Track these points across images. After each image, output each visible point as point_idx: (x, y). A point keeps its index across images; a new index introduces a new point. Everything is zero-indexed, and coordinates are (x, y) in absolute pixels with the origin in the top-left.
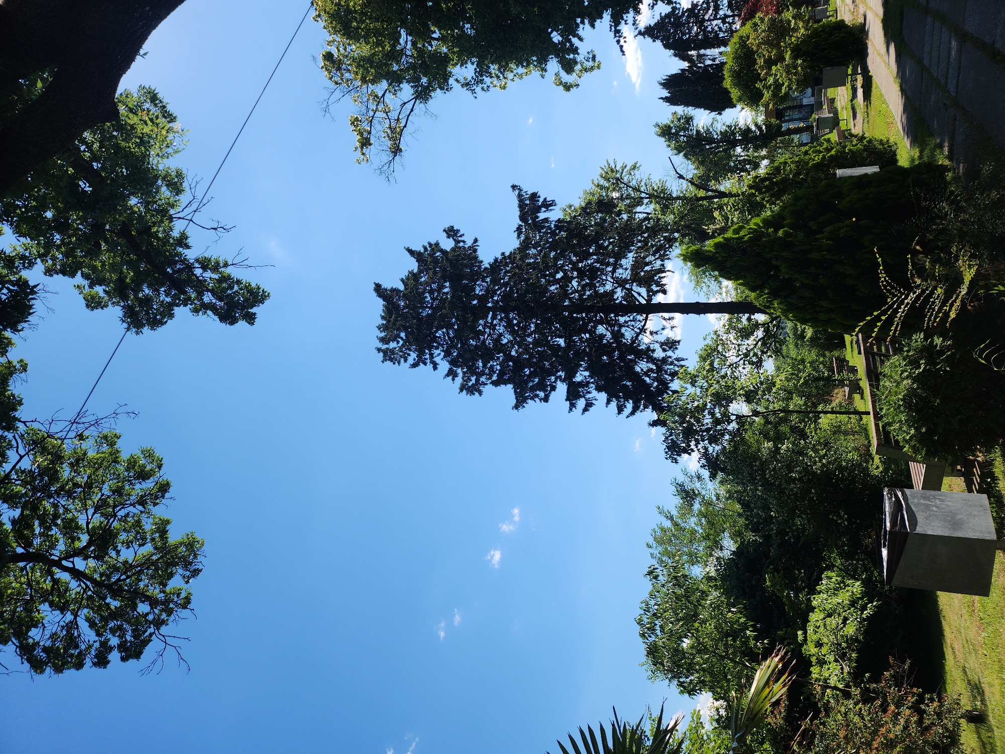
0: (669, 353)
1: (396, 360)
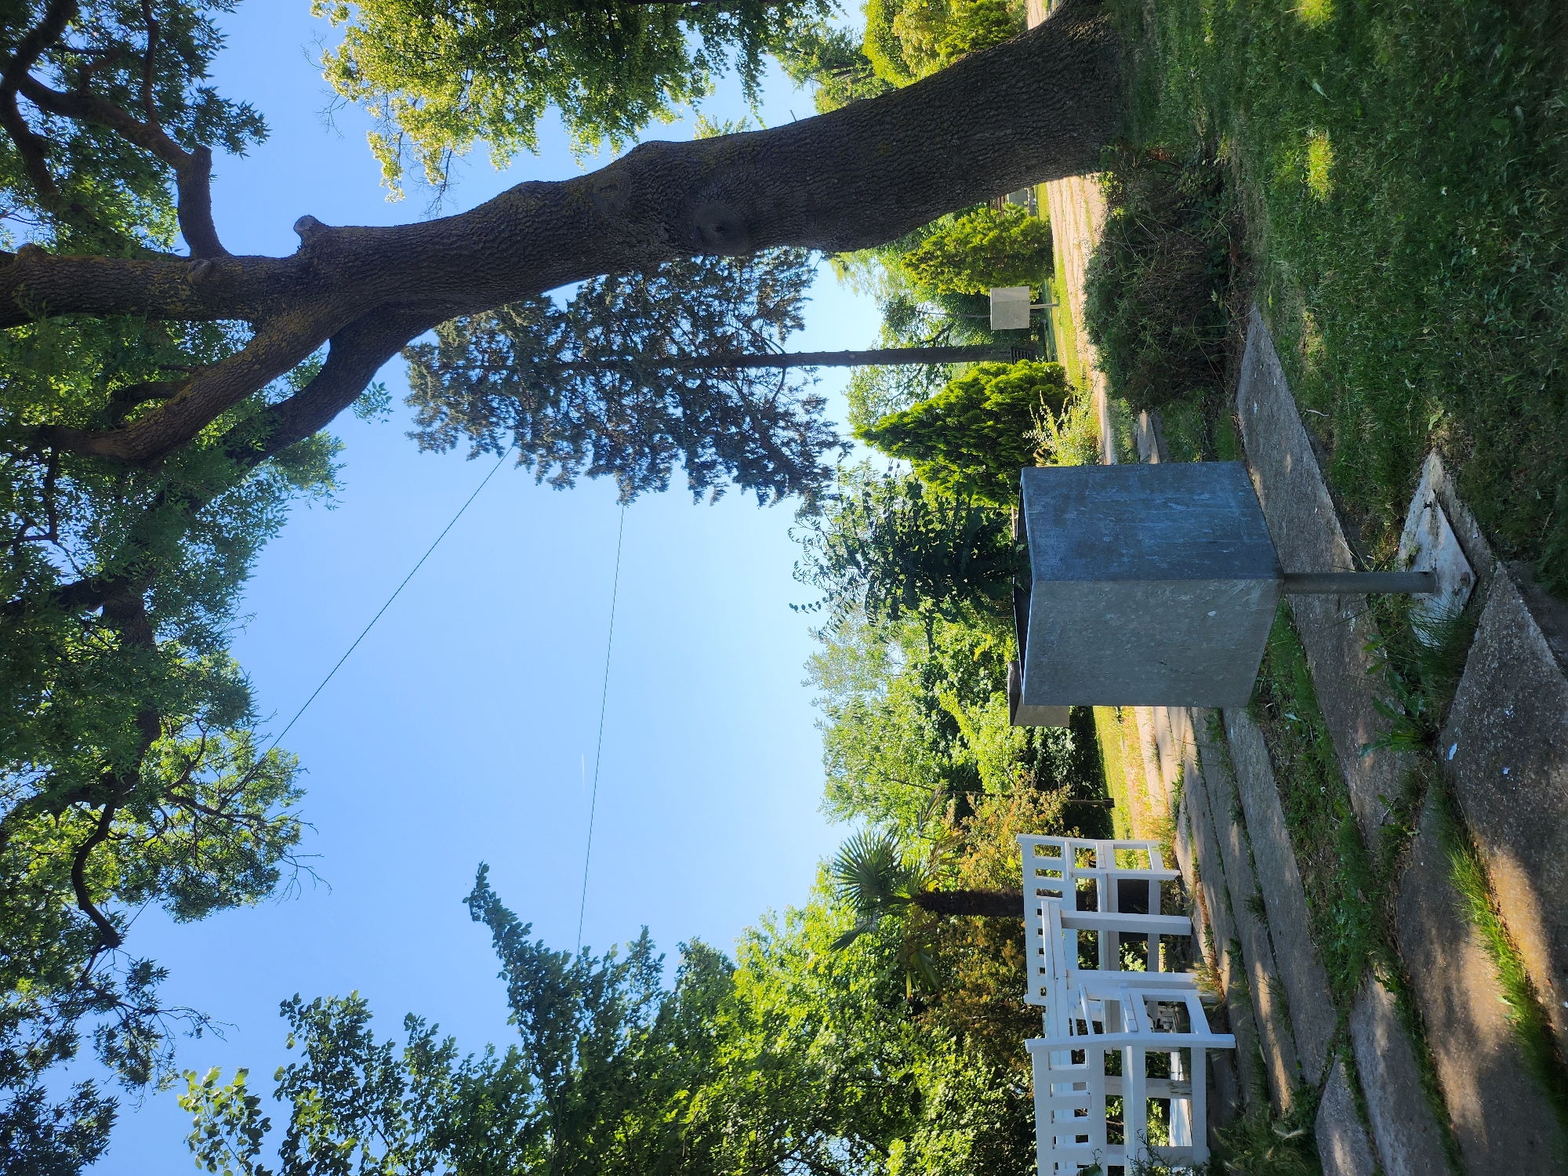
0: (815, 416)
1: (438, 446)
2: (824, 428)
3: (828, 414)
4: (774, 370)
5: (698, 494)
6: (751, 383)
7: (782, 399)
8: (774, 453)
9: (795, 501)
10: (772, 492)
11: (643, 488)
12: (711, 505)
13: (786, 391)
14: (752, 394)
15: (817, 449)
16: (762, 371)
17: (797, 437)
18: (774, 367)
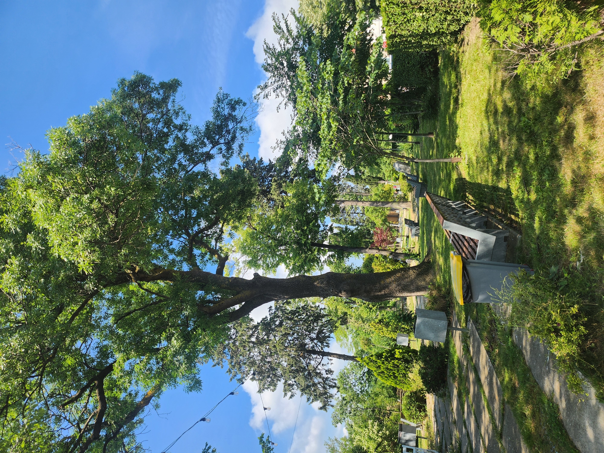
0: (329, 376)
2: (332, 380)
3: (334, 376)
4: (318, 357)
5: (286, 394)
6: (310, 360)
7: (319, 367)
8: (314, 385)
9: (318, 404)
10: (312, 398)
11: (267, 388)
12: (290, 399)
13: (321, 365)
14: (310, 364)
15: (329, 387)
16: (314, 356)
17: (323, 381)
18: (319, 355)
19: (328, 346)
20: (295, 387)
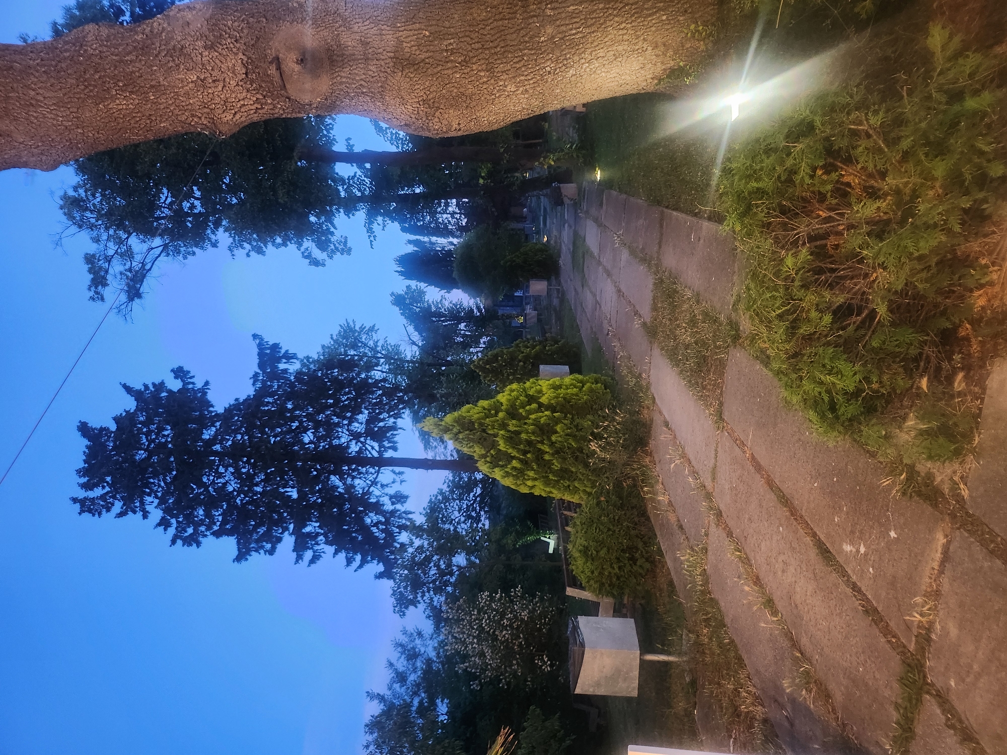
0: (398, 506)
1: (96, 510)
2: (404, 515)
3: (408, 506)
4: (371, 470)
5: (299, 558)
6: (353, 478)
7: (376, 491)
8: (365, 530)
9: (375, 567)
10: (358, 557)
11: (257, 551)
12: (309, 566)
13: (379, 485)
14: (353, 486)
15: (398, 530)
16: (363, 470)
17: (383, 520)
18: (373, 466)
19: (395, 449)
20: (321, 537)
